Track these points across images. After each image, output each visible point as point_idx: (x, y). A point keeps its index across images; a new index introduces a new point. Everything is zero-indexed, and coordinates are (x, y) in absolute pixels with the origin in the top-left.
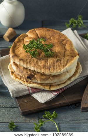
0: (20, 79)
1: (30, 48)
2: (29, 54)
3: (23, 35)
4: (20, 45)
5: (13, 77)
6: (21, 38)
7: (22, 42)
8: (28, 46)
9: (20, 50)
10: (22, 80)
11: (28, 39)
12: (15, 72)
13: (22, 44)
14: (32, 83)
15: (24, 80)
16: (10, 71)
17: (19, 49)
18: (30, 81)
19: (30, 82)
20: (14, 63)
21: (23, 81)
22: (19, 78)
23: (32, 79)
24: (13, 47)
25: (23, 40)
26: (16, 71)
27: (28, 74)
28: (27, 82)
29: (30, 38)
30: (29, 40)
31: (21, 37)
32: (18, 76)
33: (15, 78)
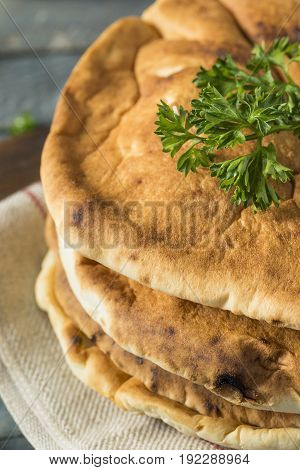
0: (154, 391)
1: (216, 130)
2: (207, 182)
3: (120, 31)
4: (111, 110)
5: (87, 372)
6: (115, 57)
7: (128, 89)
8: (195, 116)
9: (123, 152)
10: (172, 395)
11: (168, 59)
12: (102, 333)
13: (127, 104)
14: (253, 417)
15: (190, 401)
16: (59, 325)
17: (113, 149)
18: (247, 404)
19: (238, 414)
20: (87, 263)
21: (179, 405)
22: (141, 387)
23: (263, 389)
24: (63, 133)
25: (130, 66)
26: (119, 334)
27: (223, 358)
28: (214, 410)
29: (185, 48)
30: (178, 68)
31: (109, 46)
32: (130, 369)
33: (105, 387)
